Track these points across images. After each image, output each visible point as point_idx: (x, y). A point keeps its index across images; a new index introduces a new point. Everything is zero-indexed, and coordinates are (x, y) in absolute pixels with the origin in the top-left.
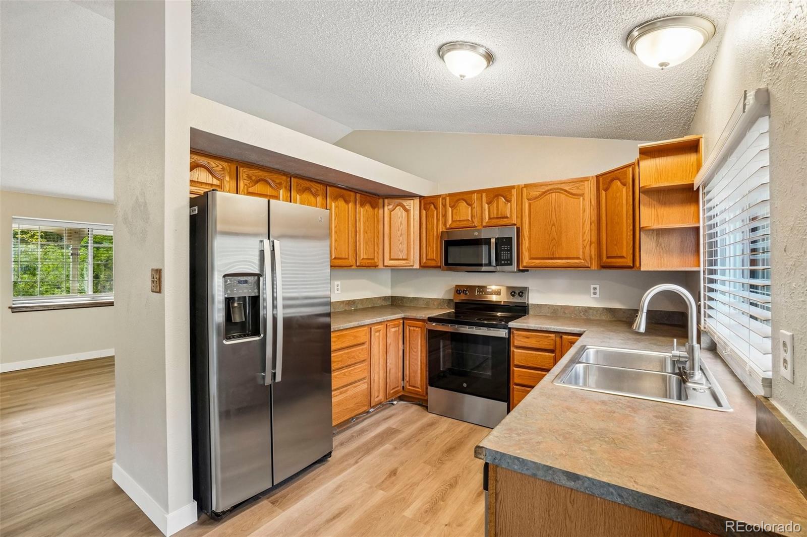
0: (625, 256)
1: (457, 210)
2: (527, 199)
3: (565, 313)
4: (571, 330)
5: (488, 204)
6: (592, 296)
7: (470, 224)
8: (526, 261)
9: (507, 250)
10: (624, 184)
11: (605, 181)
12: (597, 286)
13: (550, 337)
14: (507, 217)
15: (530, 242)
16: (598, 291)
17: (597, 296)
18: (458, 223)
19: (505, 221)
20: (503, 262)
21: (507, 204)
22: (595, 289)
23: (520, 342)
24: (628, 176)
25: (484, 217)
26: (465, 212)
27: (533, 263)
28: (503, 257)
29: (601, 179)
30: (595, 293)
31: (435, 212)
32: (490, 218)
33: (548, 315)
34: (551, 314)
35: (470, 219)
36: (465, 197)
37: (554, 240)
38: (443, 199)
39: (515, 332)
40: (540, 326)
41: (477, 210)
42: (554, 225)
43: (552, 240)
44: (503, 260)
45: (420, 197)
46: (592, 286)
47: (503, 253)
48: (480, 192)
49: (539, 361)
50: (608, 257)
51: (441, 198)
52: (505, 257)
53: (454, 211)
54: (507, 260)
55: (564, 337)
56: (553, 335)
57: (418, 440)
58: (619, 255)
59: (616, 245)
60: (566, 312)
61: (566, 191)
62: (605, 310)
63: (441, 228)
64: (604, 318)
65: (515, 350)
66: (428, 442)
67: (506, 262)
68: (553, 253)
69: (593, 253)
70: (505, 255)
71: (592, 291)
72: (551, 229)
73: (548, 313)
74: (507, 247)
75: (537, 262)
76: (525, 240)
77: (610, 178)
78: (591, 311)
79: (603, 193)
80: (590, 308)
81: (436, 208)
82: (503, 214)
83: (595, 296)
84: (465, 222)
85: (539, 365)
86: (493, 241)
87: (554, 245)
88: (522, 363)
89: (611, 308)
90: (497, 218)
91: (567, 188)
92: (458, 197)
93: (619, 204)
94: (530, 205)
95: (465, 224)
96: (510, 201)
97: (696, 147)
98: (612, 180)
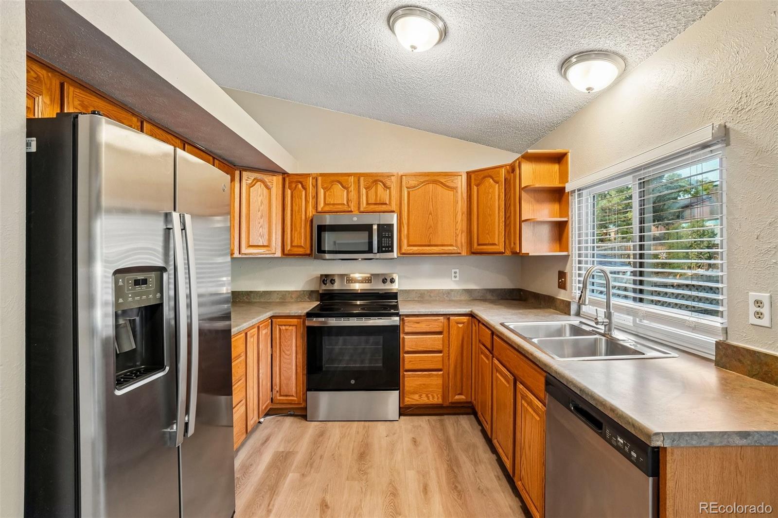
0: (497, 243)
1: (331, 192)
2: (407, 187)
3: (430, 296)
4: (458, 312)
5: (366, 189)
6: (453, 279)
7: (346, 208)
8: (405, 248)
9: (388, 237)
10: (497, 182)
11: (475, 178)
12: (457, 271)
13: (439, 319)
14: (386, 204)
15: (408, 229)
16: (457, 275)
17: (457, 279)
18: (331, 206)
19: (384, 208)
20: (384, 249)
21: (386, 190)
22: (455, 273)
23: (410, 328)
24: (501, 176)
25: (361, 202)
26: (339, 196)
27: (411, 250)
28: (384, 244)
29: (473, 176)
30: (455, 277)
31: (304, 193)
32: (368, 204)
33: (416, 299)
34: (418, 298)
35: (345, 203)
36: (340, 179)
37: (431, 228)
38: (313, 179)
39: (406, 319)
40: (430, 310)
41: (353, 194)
42: (431, 214)
43: (429, 228)
44: (384, 247)
45: (284, 173)
46: (453, 271)
47: (384, 240)
48: (358, 176)
49: (429, 344)
50: (479, 245)
51: (311, 178)
52: (386, 244)
53: (327, 193)
54: (388, 247)
55: (452, 318)
56: (441, 318)
57: (321, 457)
58: (491, 243)
59: (488, 234)
60: (432, 295)
61: (442, 183)
62: (464, 292)
63: (311, 212)
64: (463, 298)
65: (405, 337)
66: (333, 455)
67: (387, 249)
68: (430, 240)
69: (463, 241)
70: (386, 242)
71: (453, 275)
72: (429, 218)
73: (416, 297)
74: (389, 234)
75: (415, 249)
76: (403, 227)
77: (482, 176)
78: (453, 293)
79: (475, 189)
80: (452, 290)
81: (304, 188)
82: (382, 200)
83: (455, 279)
84: (340, 207)
85: (429, 348)
86: (375, 227)
87: (431, 233)
88: (413, 349)
89: (468, 289)
90: (375, 204)
91: (443, 180)
92: (332, 178)
93: (491, 198)
94: (409, 193)
95: (340, 208)
96: (389, 188)
97: (559, 158)
98: (485, 177)
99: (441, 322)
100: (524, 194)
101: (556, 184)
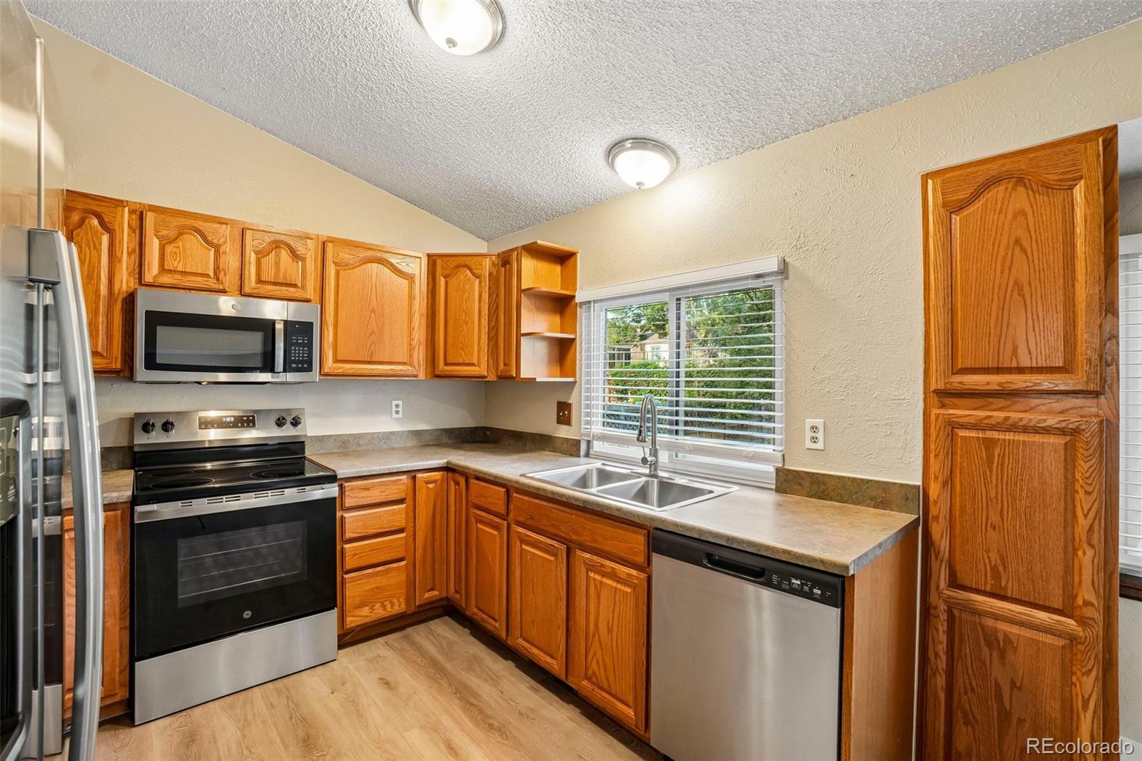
0: (474, 362)
1: (179, 247)
2: (334, 263)
3: (359, 445)
4: (428, 465)
5: (257, 253)
6: (395, 416)
7: (212, 283)
8: (329, 365)
9: (303, 345)
10: (477, 277)
11: (446, 264)
12: (400, 402)
13: (400, 480)
14: (295, 286)
15: (336, 334)
16: (400, 409)
17: (400, 415)
18: (179, 277)
19: (293, 292)
20: (294, 365)
21: (297, 262)
22: (397, 406)
23: (356, 500)
24: (484, 269)
25: (247, 276)
26: (197, 257)
27: (340, 368)
28: (295, 357)
29: (439, 262)
30: (397, 412)
31: (105, 239)
32: (260, 281)
33: (335, 451)
34: (338, 449)
35: (212, 274)
36: (200, 225)
37: (373, 335)
38: (132, 212)
39: (346, 484)
40: (388, 467)
41: (229, 260)
42: (374, 312)
43: (371, 335)
44: (295, 362)
46: (394, 403)
47: (295, 350)
48: (241, 227)
49: (385, 522)
50: (446, 364)
51: (127, 209)
52: (299, 357)
53: (169, 249)
54: (302, 362)
55: (419, 475)
56: (404, 477)
58: (467, 362)
59: (462, 349)
60: (361, 443)
61: (392, 264)
62: (410, 434)
63: (125, 282)
64: (409, 444)
65: (346, 515)
67: (300, 366)
68: (372, 353)
69: (421, 358)
70: (299, 353)
71: (394, 409)
72: (370, 318)
73: (334, 448)
74: (303, 340)
75: (348, 367)
76: (327, 329)
77: (454, 264)
78: (394, 437)
79: (442, 281)
80: (391, 433)
81: (107, 227)
82: (288, 278)
83: (397, 416)
84: (199, 279)
85: (385, 528)
86: (279, 326)
87: (373, 342)
88: (359, 533)
89: (417, 431)
90: (275, 284)
91: (394, 261)
92: (182, 221)
93: (468, 298)
94: (338, 273)
95: (200, 282)
96: (303, 259)
97: (563, 258)
98: (458, 266)
99: (404, 484)
100: (524, 300)
101: (557, 289)
